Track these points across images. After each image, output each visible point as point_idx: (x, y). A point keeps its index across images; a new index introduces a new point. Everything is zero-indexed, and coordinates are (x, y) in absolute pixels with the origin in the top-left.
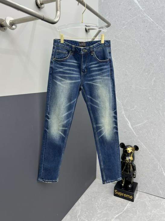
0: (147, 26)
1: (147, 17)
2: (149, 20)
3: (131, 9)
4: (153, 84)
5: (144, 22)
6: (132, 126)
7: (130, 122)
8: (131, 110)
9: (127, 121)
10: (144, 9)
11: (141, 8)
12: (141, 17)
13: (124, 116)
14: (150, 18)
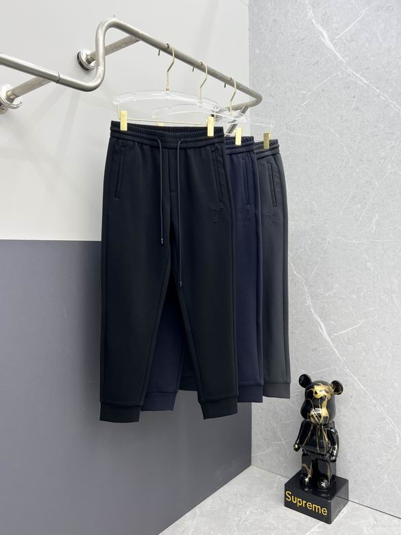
0: (354, 97)
1: (354, 75)
2: (359, 82)
3: (318, 62)
4: (373, 231)
5: (349, 87)
6: (330, 335)
7: (325, 325)
8: (327, 295)
9: (319, 323)
10: (347, 59)
11: (341, 58)
12: (341, 76)
13: (311, 311)
14: (362, 78)
